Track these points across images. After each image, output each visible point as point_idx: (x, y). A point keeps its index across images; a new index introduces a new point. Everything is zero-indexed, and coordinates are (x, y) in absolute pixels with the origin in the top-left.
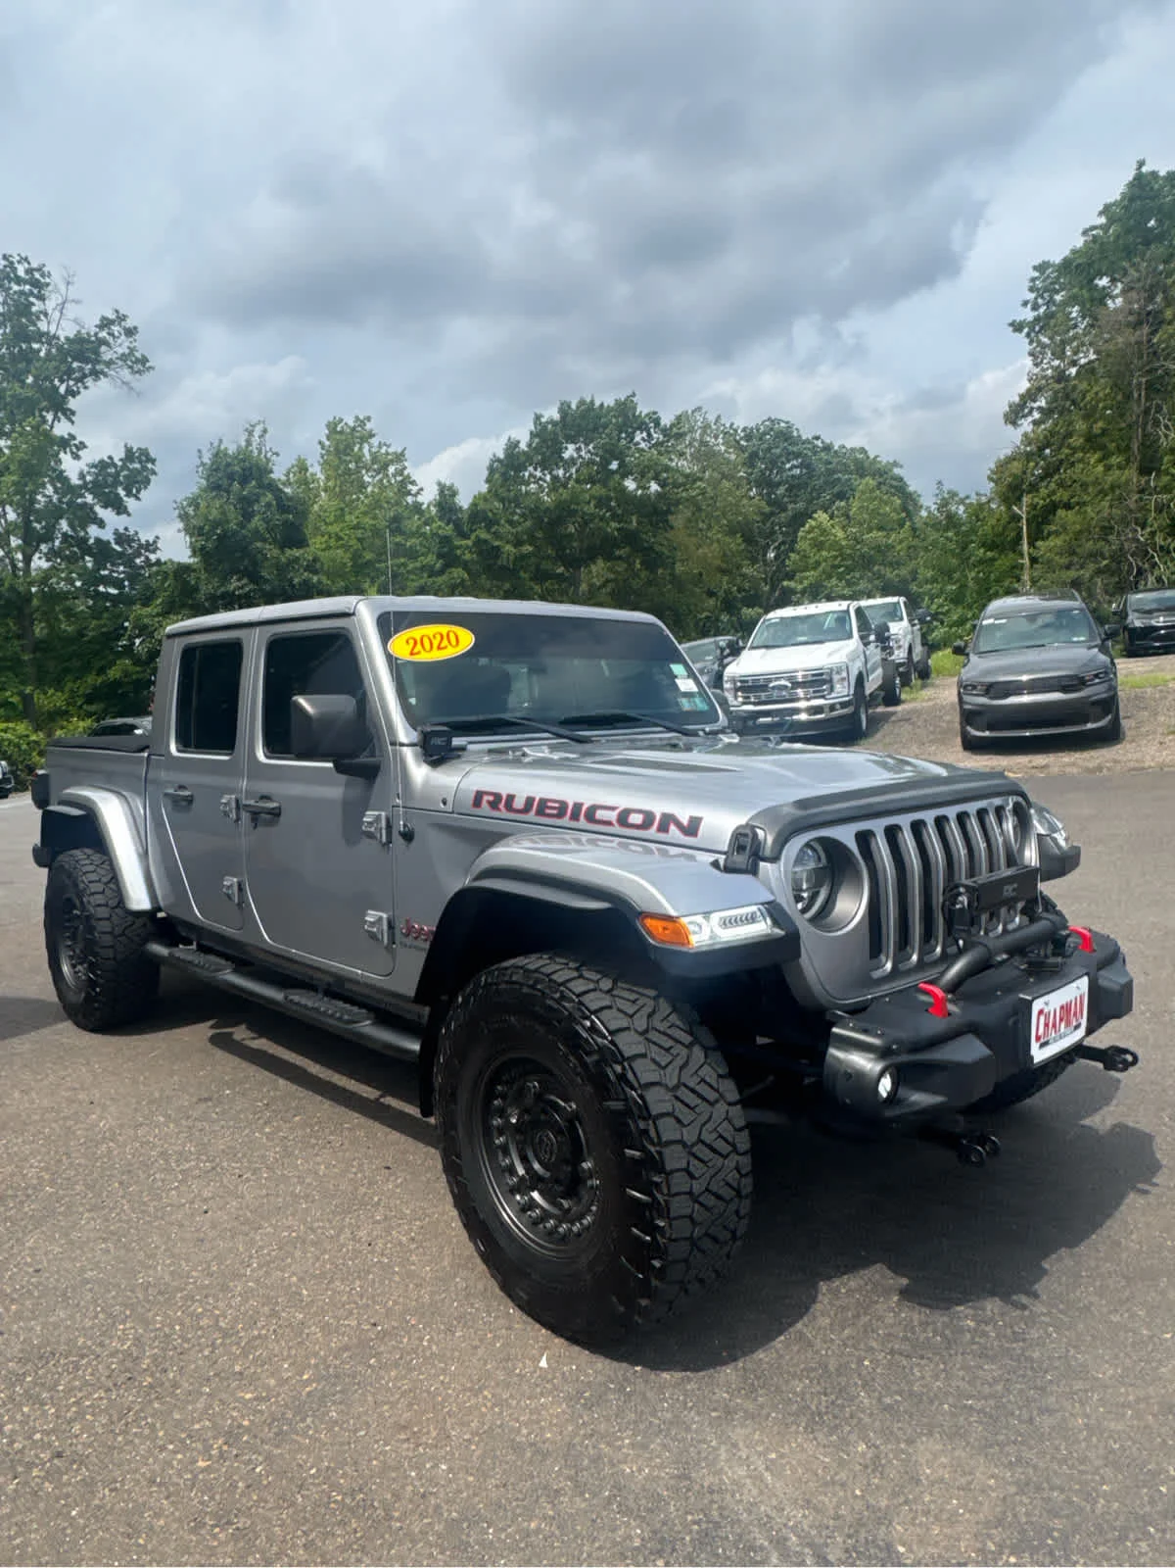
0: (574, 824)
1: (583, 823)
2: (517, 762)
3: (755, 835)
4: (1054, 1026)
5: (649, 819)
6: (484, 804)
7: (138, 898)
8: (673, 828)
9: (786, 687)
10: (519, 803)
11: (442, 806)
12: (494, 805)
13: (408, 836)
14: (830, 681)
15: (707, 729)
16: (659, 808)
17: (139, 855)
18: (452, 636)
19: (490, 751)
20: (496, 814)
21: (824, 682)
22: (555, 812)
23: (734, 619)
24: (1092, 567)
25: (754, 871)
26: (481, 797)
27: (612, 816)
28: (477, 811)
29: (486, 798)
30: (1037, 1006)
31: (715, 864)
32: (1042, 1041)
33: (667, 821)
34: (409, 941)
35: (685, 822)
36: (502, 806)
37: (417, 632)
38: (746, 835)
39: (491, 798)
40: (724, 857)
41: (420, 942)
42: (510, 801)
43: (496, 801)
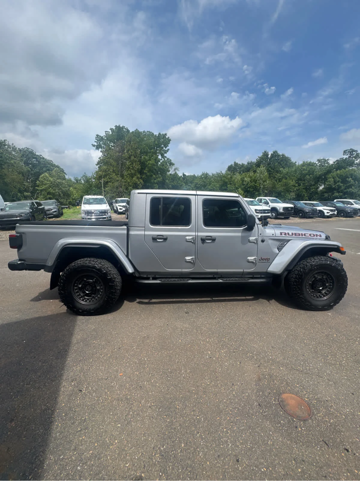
1: (304, 236)
9: (98, 213)
13: (263, 241)
14: (107, 212)
21: (106, 212)
22: (298, 235)
23: (22, 195)
24: (116, 194)
26: (282, 233)
33: (317, 235)
41: (264, 261)
42: (288, 234)
43: (285, 234)
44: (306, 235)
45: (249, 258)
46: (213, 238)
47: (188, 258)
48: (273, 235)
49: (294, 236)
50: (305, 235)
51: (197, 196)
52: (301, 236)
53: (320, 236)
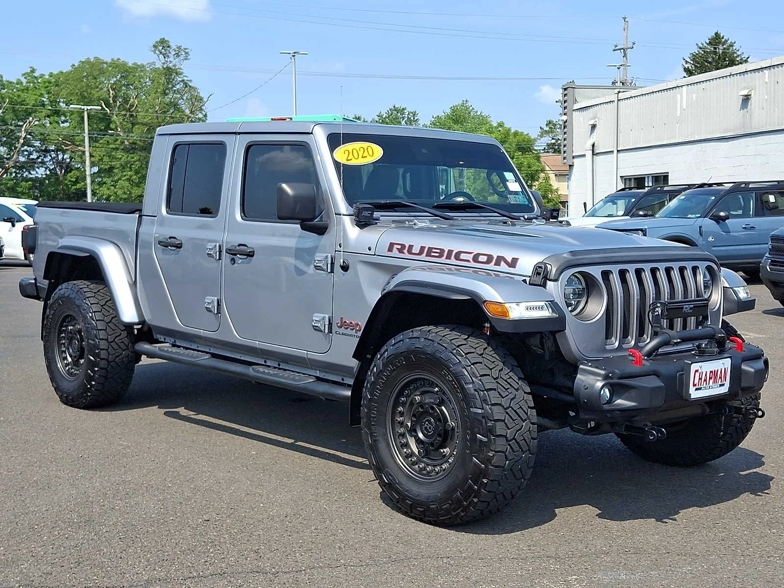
0: (448, 261)
1: (453, 261)
2: (410, 228)
3: (546, 267)
4: (705, 380)
5: (490, 258)
6: (395, 250)
7: (128, 313)
8: (502, 263)
10: (416, 250)
11: (368, 251)
12: (401, 251)
13: (345, 268)
15: (526, 217)
16: (495, 253)
17: (130, 285)
18: (370, 149)
19: (394, 221)
20: (401, 255)
22: (437, 255)
25: (544, 285)
26: (393, 246)
27: (470, 257)
28: (390, 254)
29: (396, 246)
30: (694, 367)
31: (525, 281)
32: (697, 387)
33: (500, 259)
34: (342, 330)
35: (510, 260)
36: (405, 251)
37: (350, 146)
38: (541, 267)
39: (399, 247)
40: (529, 278)
41: (349, 331)
44: (462, 256)
45: (315, 316)
46: (249, 250)
47: (208, 300)
48: (370, 249)
51: (237, 137)
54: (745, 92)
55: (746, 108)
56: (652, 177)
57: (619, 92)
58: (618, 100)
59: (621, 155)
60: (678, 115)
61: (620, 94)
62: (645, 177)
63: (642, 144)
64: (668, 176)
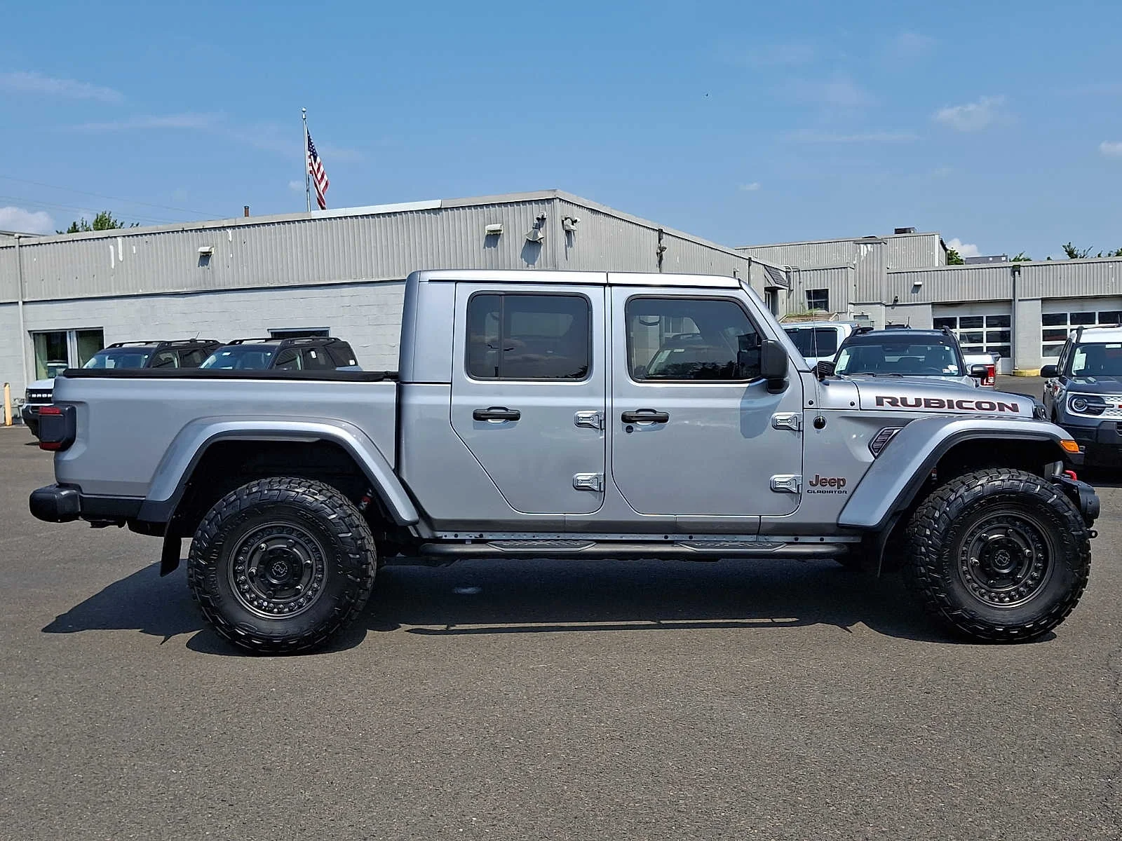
0: (952, 410)
5: (992, 405)
6: (886, 403)
26: (882, 400)
29: (885, 400)
39: (889, 400)
41: (828, 488)
42: (904, 401)
43: (894, 402)
44: (965, 405)
45: (777, 478)
46: (657, 415)
47: (582, 477)
48: (852, 404)
49: (922, 408)
50: (960, 404)
51: (608, 289)
52: (946, 409)
53: (1014, 408)
54: (206, 249)
55: (207, 265)
56: (76, 331)
57: (20, 237)
58: (20, 246)
59: (28, 307)
60: (113, 267)
61: (21, 239)
62: (66, 332)
63: (60, 295)
64: (103, 330)
